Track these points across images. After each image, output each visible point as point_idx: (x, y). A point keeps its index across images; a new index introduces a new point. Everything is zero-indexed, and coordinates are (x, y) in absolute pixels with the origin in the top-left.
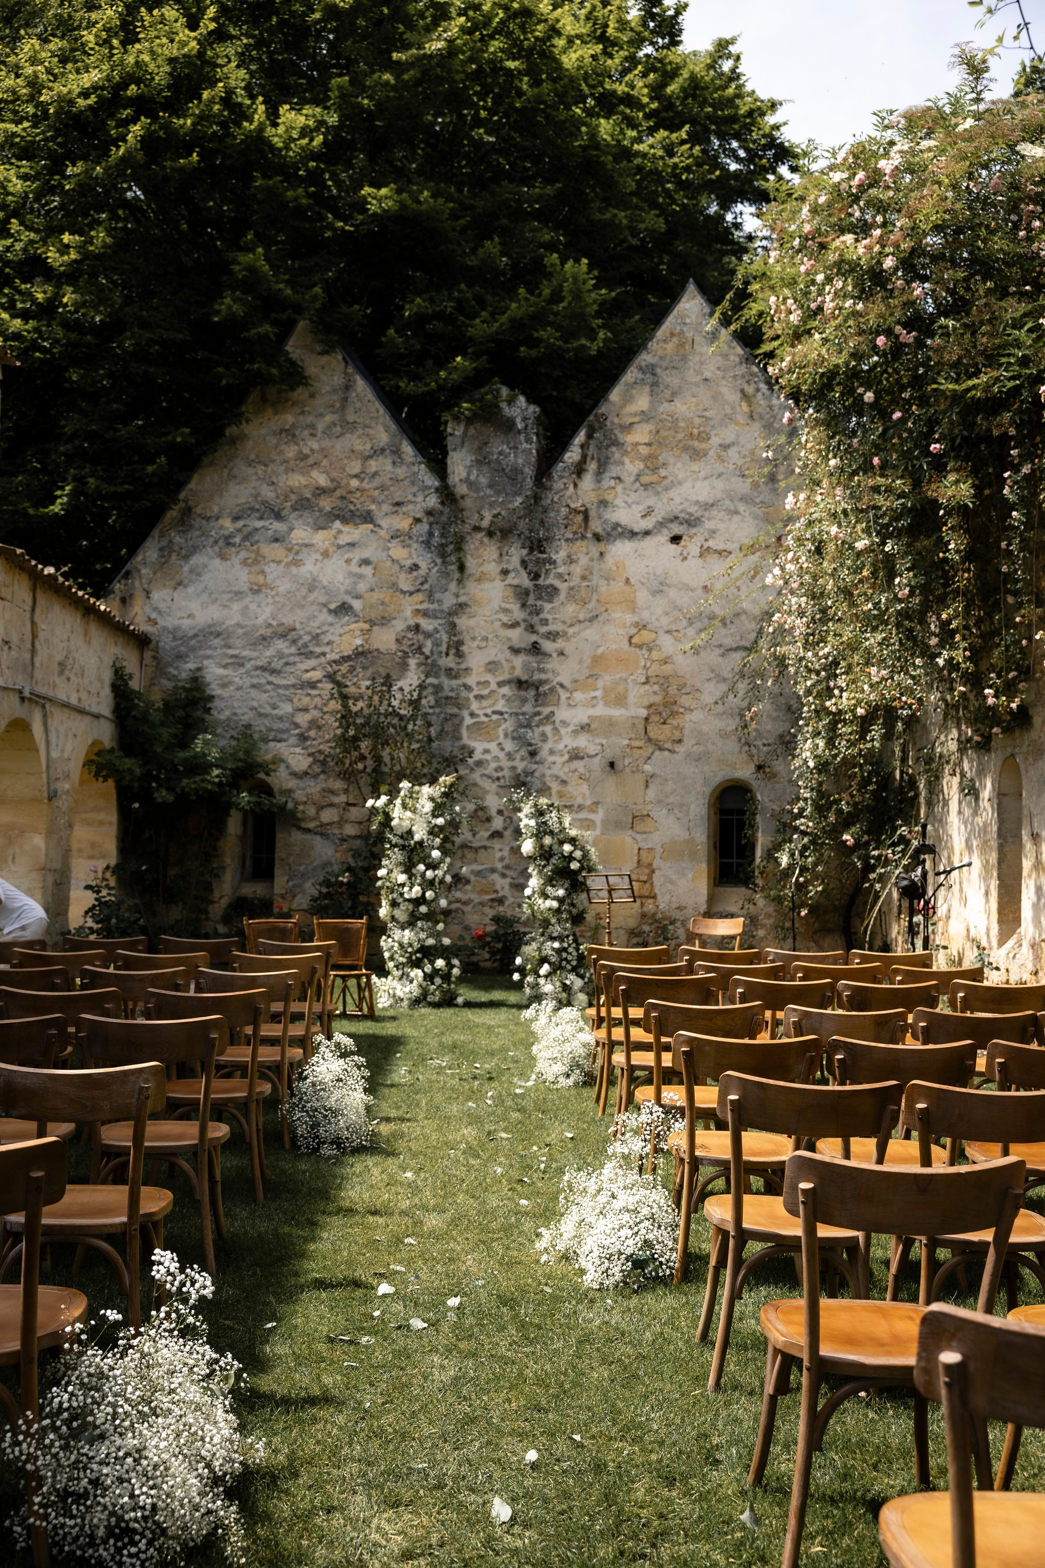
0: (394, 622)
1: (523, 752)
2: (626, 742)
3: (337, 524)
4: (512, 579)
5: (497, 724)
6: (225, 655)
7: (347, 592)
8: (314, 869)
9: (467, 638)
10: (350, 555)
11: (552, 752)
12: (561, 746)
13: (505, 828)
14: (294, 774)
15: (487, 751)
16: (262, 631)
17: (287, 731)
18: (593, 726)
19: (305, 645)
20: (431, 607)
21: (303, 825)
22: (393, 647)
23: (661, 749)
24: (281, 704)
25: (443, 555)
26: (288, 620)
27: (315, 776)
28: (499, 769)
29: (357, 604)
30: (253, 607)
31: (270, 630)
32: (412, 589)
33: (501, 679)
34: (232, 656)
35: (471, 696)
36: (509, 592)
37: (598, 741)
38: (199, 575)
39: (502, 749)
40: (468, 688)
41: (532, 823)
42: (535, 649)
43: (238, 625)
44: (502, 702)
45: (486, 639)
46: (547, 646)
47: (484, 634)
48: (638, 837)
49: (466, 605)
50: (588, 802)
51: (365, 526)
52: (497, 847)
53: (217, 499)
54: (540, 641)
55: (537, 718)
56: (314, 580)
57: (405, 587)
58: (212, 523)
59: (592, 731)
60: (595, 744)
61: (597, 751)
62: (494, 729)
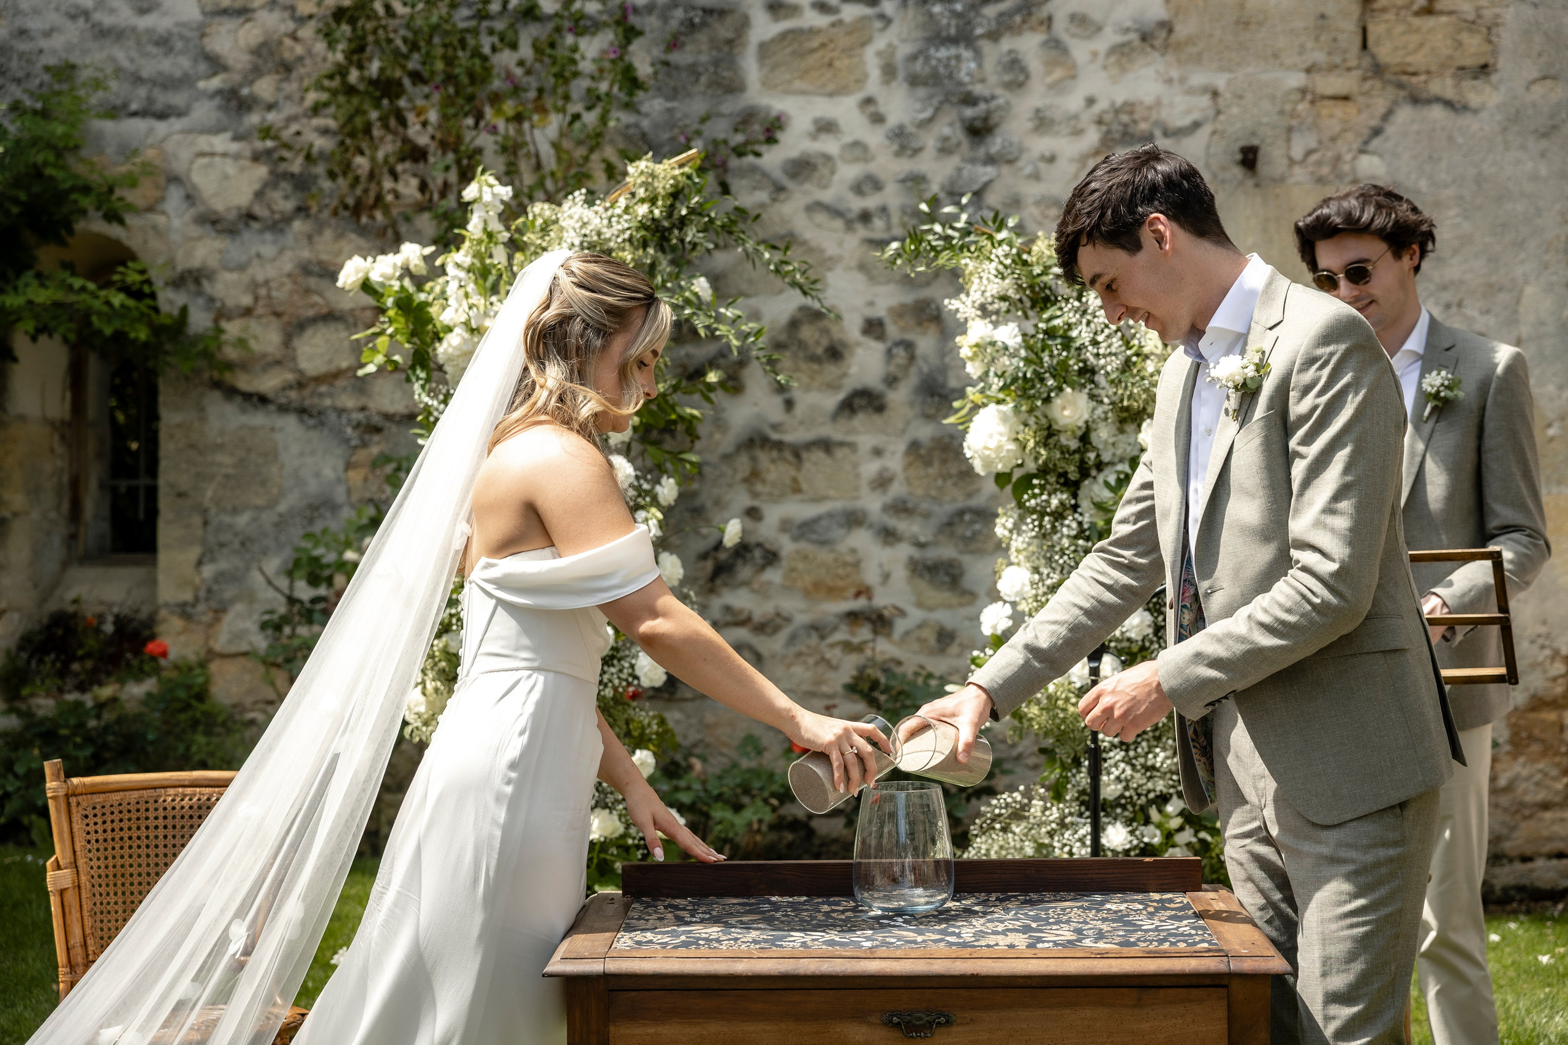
1: (948, 127)
2: (1296, 80)
5: (860, 34)
8: (281, 524)
11: (1042, 122)
12: (1073, 102)
13: (891, 381)
14: (212, 221)
15: (825, 127)
17: (185, 81)
18: (1182, 30)
21: (244, 383)
23: (1416, 100)
27: (278, 225)
28: (869, 184)
37: (1199, 78)
39: (878, 119)
41: (1009, 334)
52: (866, 441)
55: (989, 10)
59: (1179, 47)
60: (1190, 91)
61: (1195, 116)
62: (848, 51)
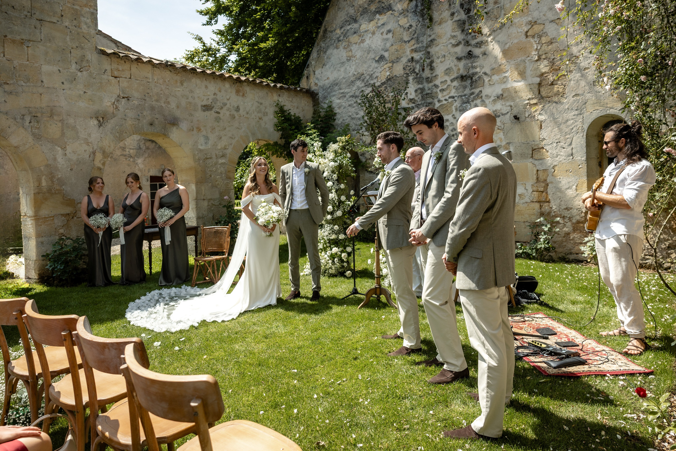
0: (402, 59)
2: (526, 102)
3: (378, 16)
4: (456, 18)
5: (452, 104)
6: (339, 93)
7: (383, 49)
9: (435, 58)
10: (383, 30)
16: (352, 79)
17: (362, 124)
18: (505, 95)
19: (367, 81)
20: (418, 46)
22: (402, 72)
23: (550, 102)
24: (359, 112)
25: (422, 16)
26: (360, 71)
29: (386, 55)
30: (348, 68)
31: (354, 77)
32: (410, 39)
33: (453, 77)
34: (343, 93)
35: (438, 90)
36: (455, 25)
37: (508, 104)
38: (330, 59)
39: (455, 118)
40: (436, 86)
42: (470, 55)
43: (344, 78)
44: (454, 91)
45: (444, 56)
46: (477, 51)
47: (443, 53)
48: (536, 162)
49: (434, 40)
50: (504, 143)
51: (388, 13)
53: (334, 21)
54: (473, 49)
55: (472, 97)
56: (370, 48)
57: (406, 39)
58: (334, 33)
59: (504, 98)
60: (507, 106)
61: (508, 111)
62: (450, 107)
